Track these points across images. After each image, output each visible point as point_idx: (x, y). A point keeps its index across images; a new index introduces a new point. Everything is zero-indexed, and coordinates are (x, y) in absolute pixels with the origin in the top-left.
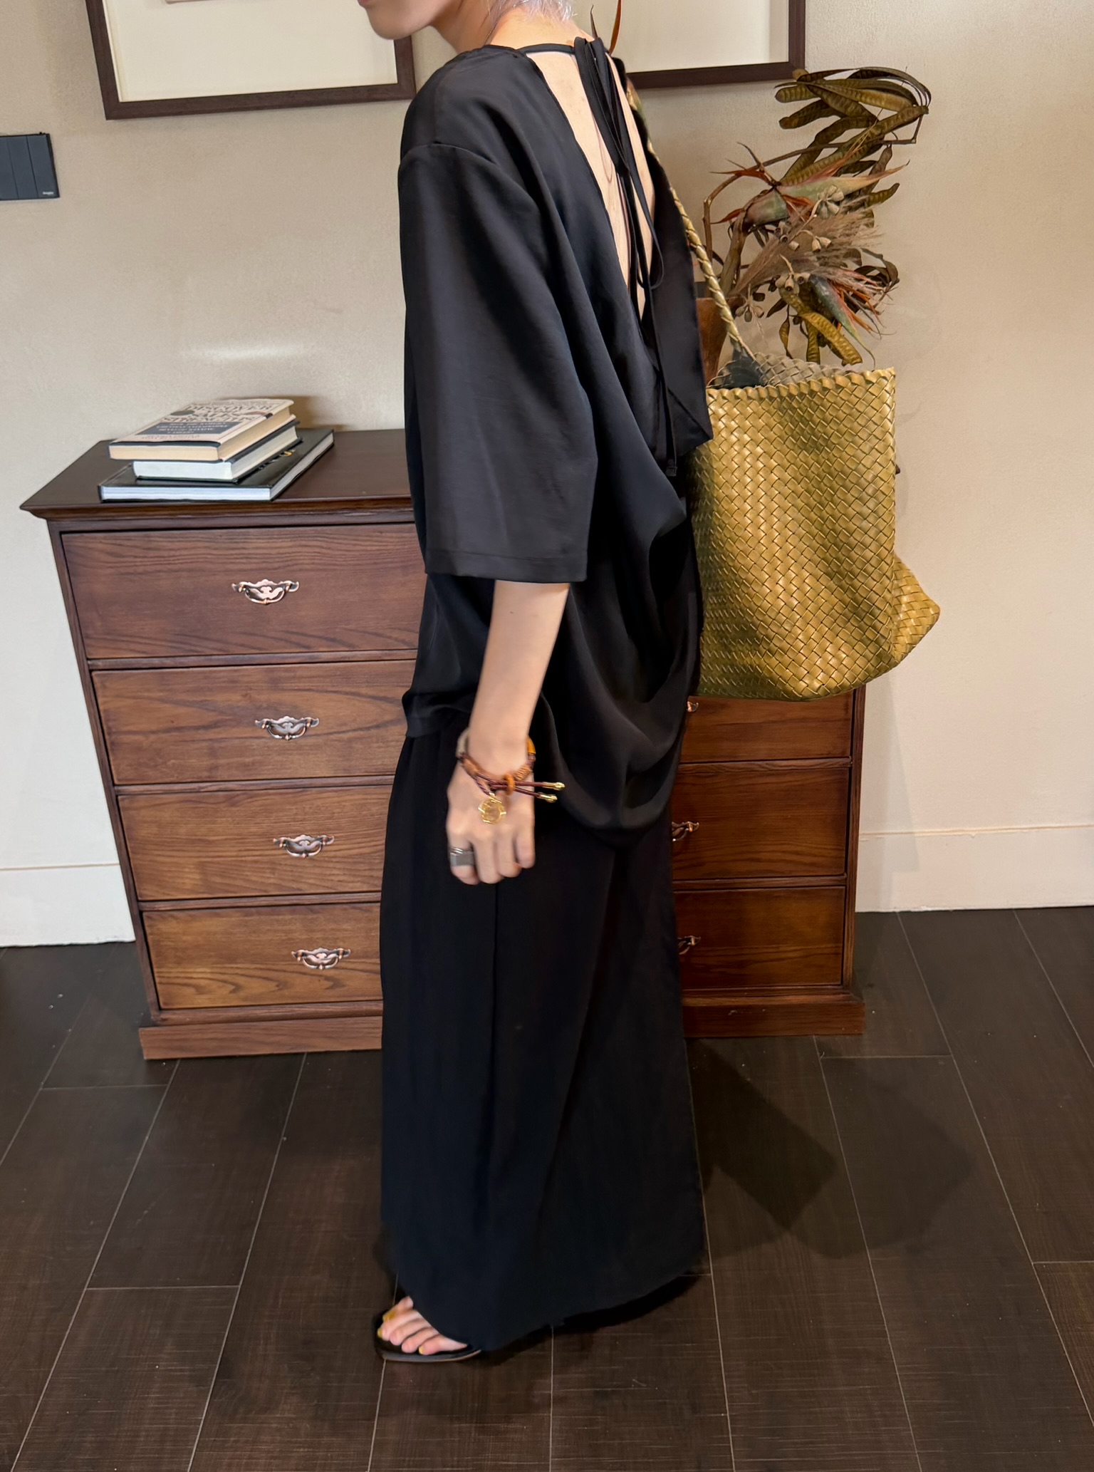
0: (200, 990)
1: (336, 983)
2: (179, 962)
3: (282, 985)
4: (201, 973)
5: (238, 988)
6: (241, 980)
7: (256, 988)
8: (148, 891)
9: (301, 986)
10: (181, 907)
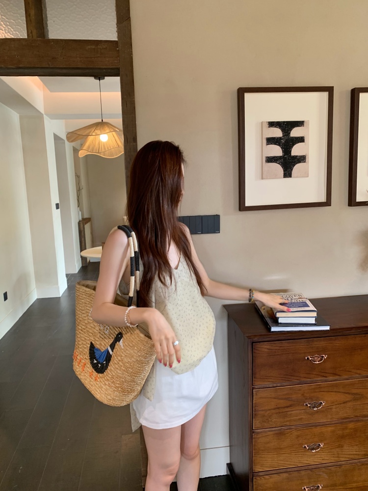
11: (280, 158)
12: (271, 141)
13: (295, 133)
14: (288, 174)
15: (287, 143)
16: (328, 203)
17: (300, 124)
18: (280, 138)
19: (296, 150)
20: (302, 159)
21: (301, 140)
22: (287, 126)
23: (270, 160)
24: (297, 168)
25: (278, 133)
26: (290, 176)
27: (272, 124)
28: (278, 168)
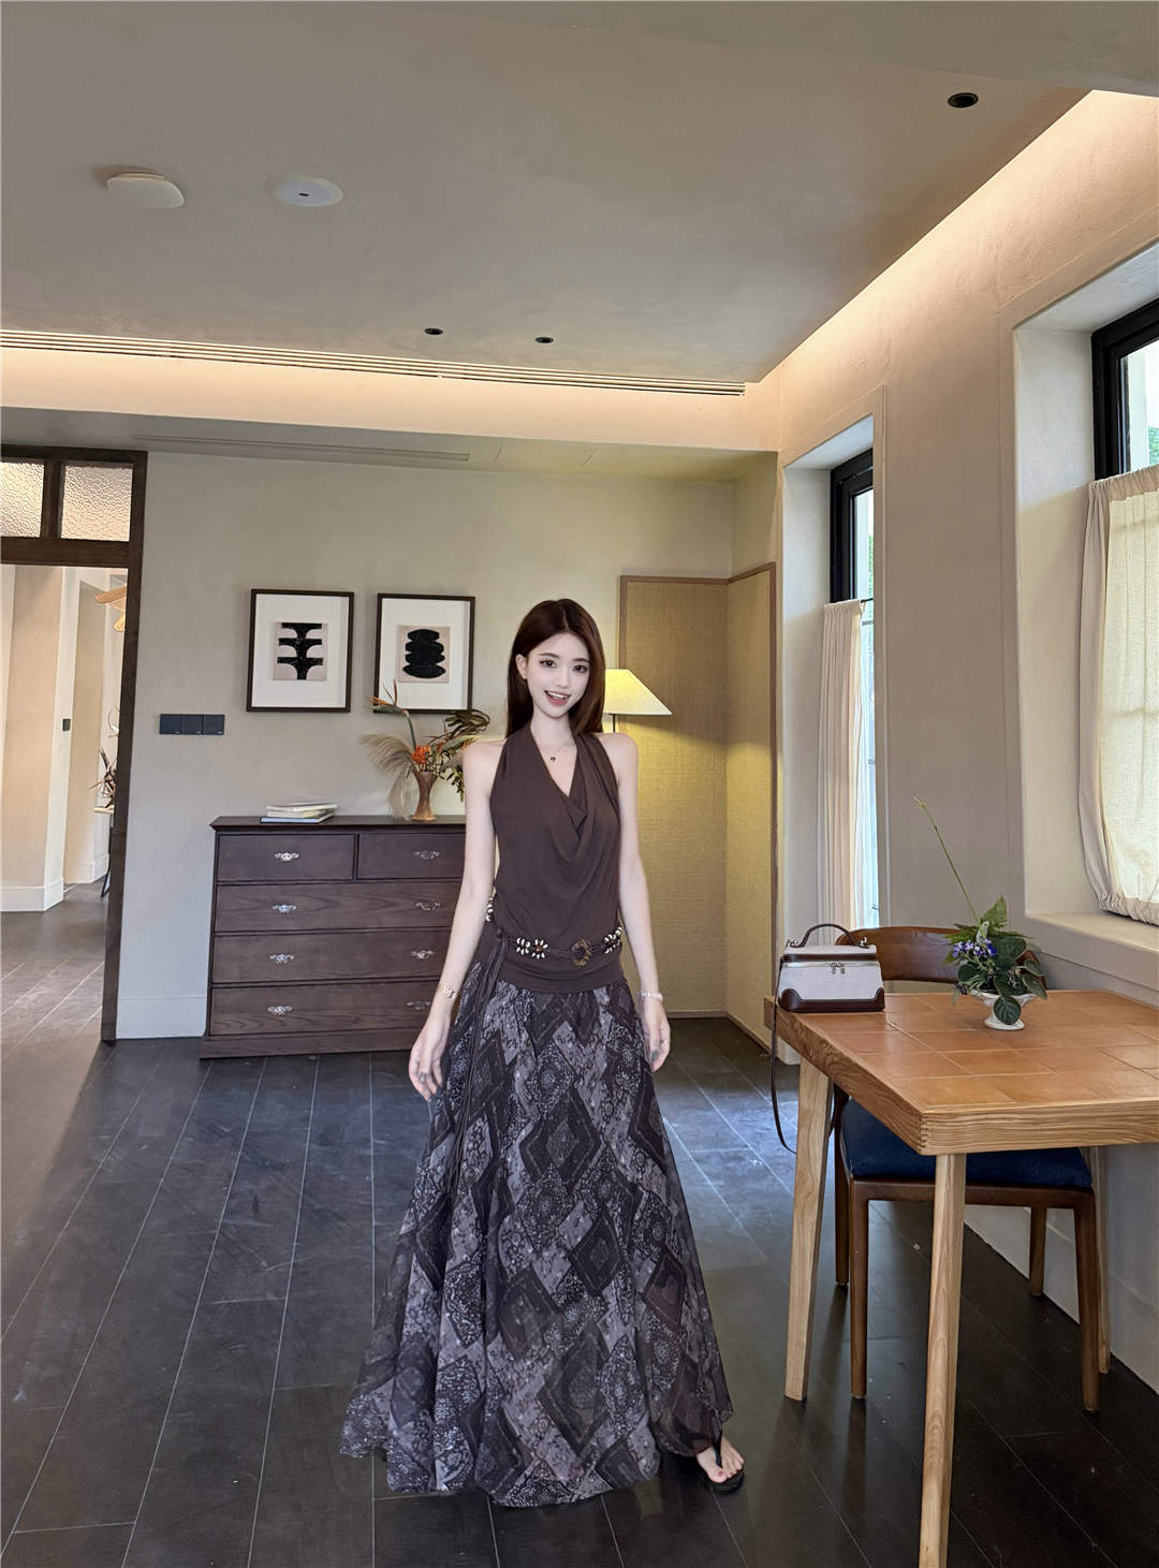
0: (227, 1025)
1: (284, 1024)
2: (222, 1012)
3: (261, 1024)
4: (229, 1018)
5: (243, 1025)
6: (247, 1022)
7: (251, 1026)
8: (216, 980)
9: (270, 1026)
10: (228, 986)
11: (293, 659)
12: (283, 641)
13: (311, 635)
14: (302, 676)
15: (302, 645)
16: (347, 709)
17: (318, 626)
18: (295, 640)
19: (312, 652)
20: (319, 661)
21: (318, 642)
22: (301, 628)
23: (282, 660)
24: (312, 670)
25: (292, 634)
26: (305, 678)
27: (285, 625)
28: (291, 670)
